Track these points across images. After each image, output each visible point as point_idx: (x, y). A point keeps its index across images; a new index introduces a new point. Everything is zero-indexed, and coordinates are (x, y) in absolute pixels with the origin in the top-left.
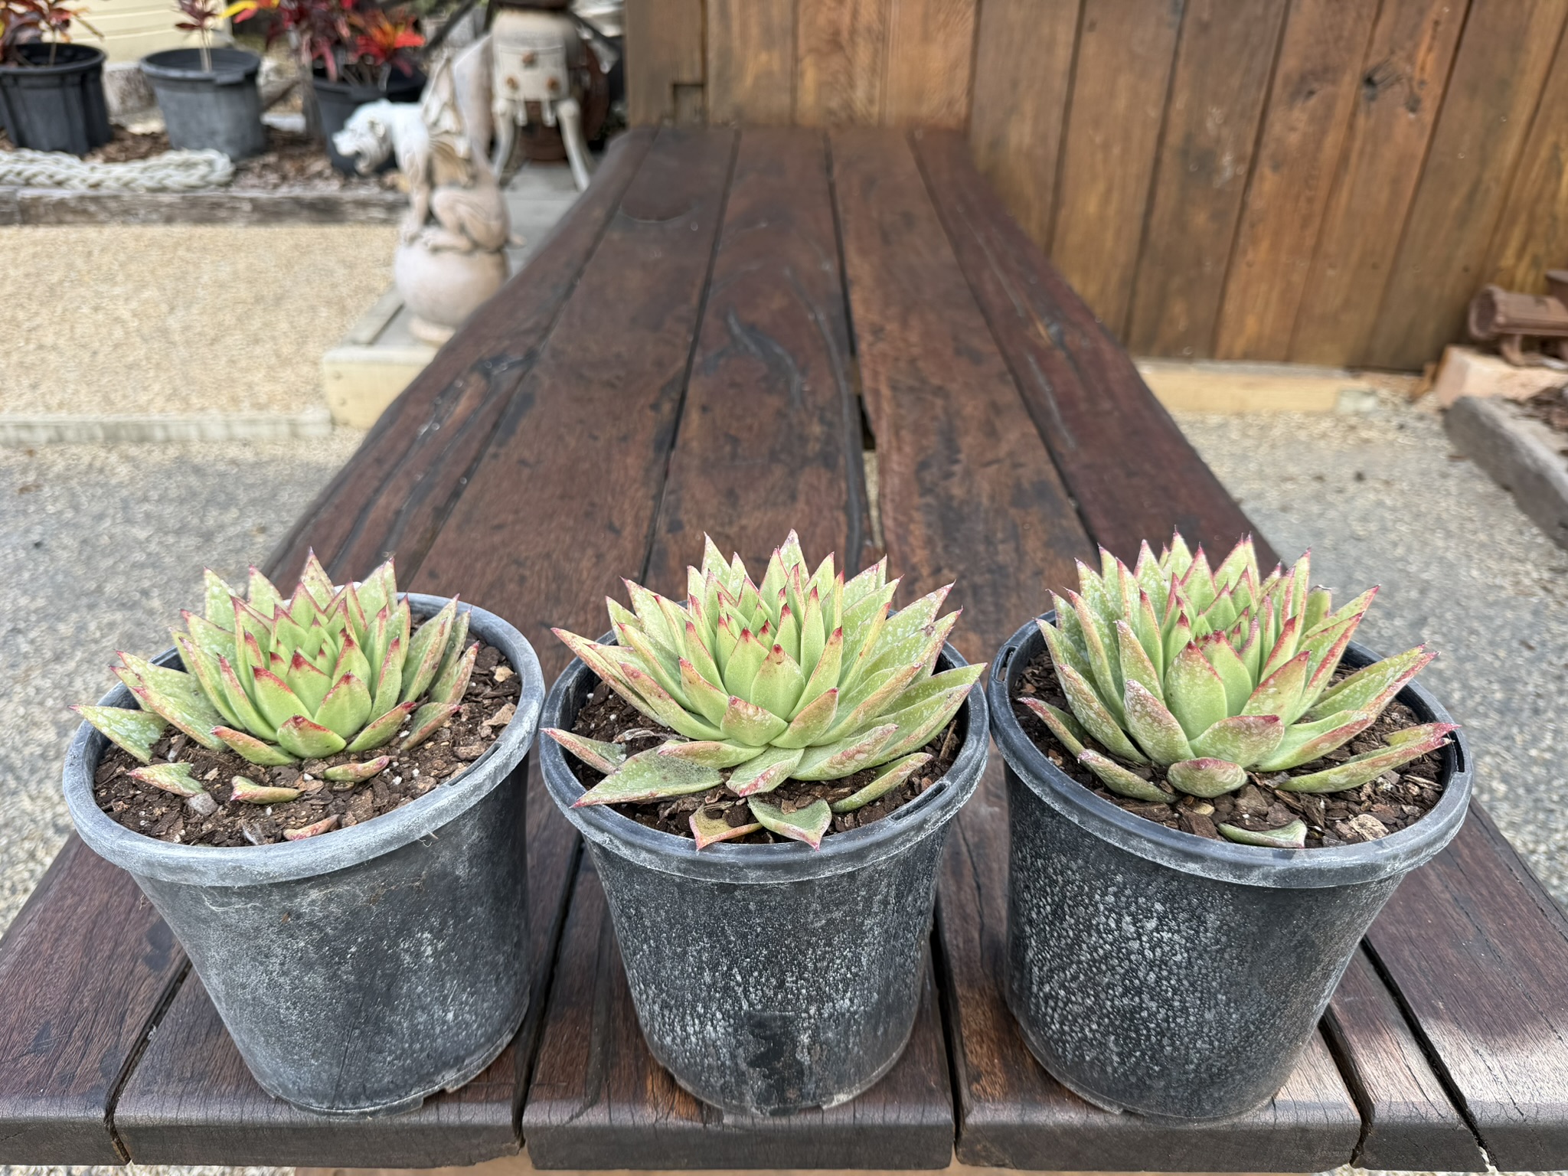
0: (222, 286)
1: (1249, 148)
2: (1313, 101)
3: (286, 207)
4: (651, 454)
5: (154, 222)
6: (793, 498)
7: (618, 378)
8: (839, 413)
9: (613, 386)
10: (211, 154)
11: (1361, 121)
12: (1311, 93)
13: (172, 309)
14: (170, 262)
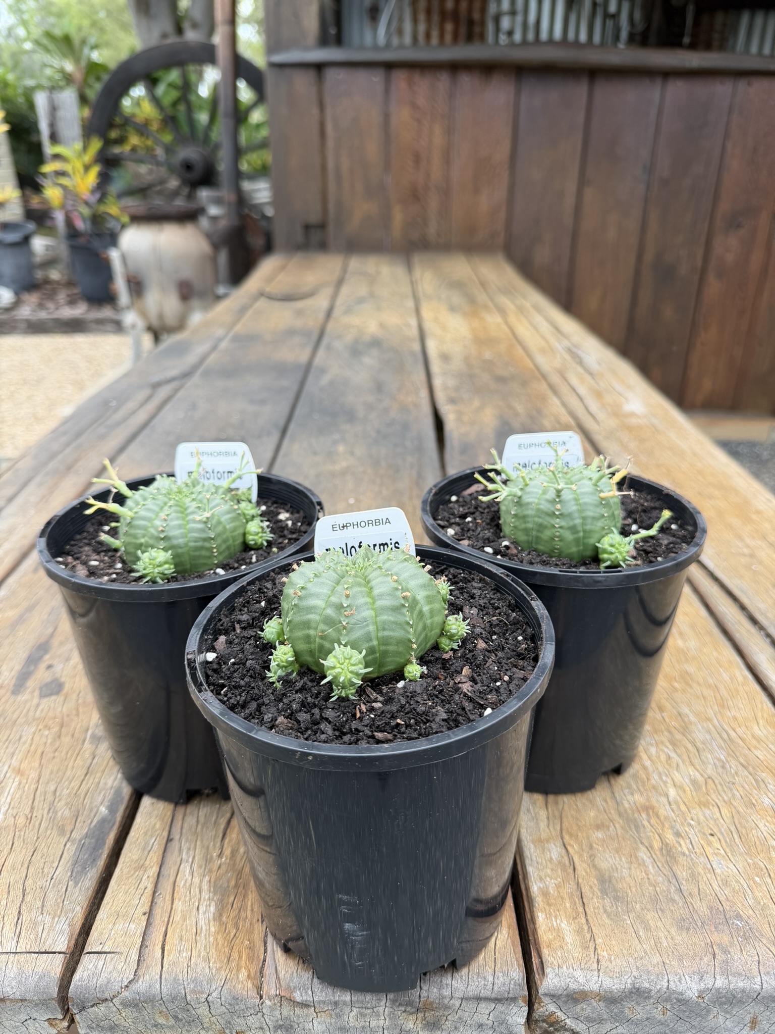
1: (699, 263)
2: (741, 231)
3: (49, 324)
12: (739, 226)
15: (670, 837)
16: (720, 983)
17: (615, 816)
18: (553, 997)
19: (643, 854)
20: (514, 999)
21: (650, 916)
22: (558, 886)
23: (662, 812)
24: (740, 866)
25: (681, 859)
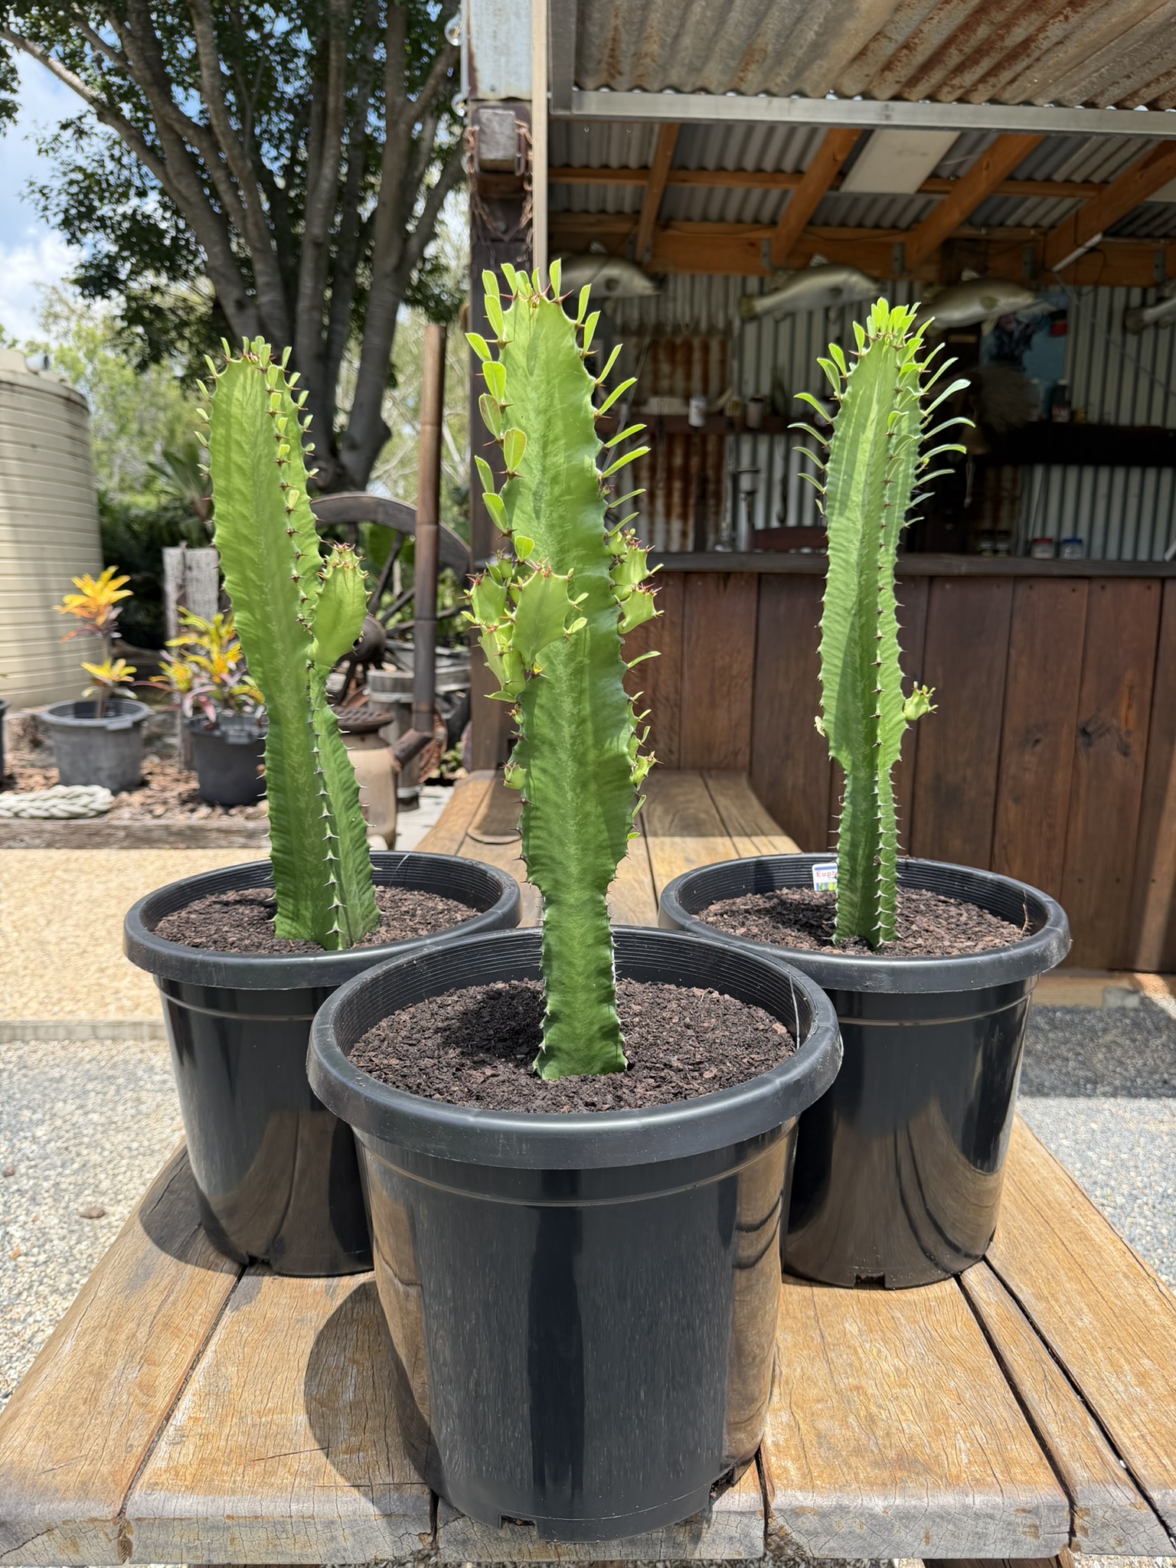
0: (95, 902)
1: (991, 785)
2: (1039, 748)
3: (156, 834)
5: (37, 847)
10: (95, 789)
11: (1083, 763)
12: (1037, 741)
13: (49, 922)
14: (49, 882)
15: (874, 1409)
16: (898, 1502)
17: (833, 1394)
18: (781, 1510)
19: (851, 1419)
20: (754, 1513)
21: (853, 1461)
22: (786, 1440)
23: (869, 1391)
24: (924, 1428)
25: (881, 1424)
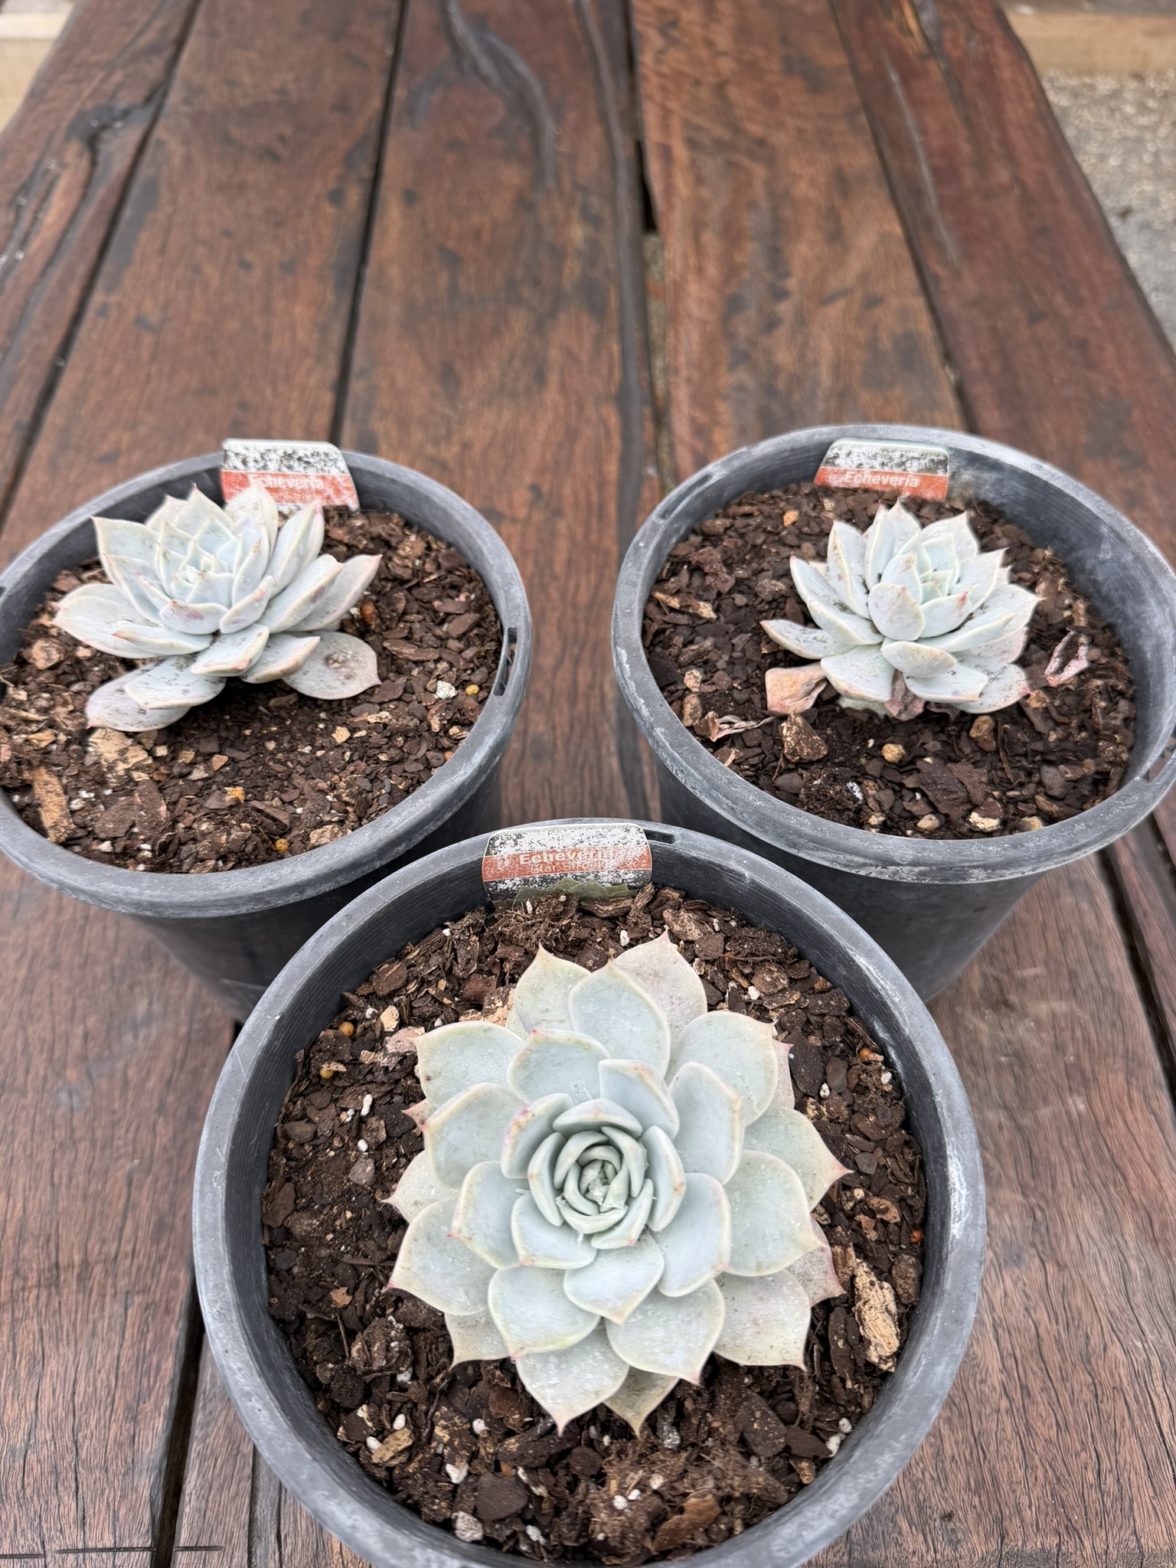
4: (330, 298)
6: (540, 378)
7: (282, 139)
8: (613, 200)
9: (275, 157)
